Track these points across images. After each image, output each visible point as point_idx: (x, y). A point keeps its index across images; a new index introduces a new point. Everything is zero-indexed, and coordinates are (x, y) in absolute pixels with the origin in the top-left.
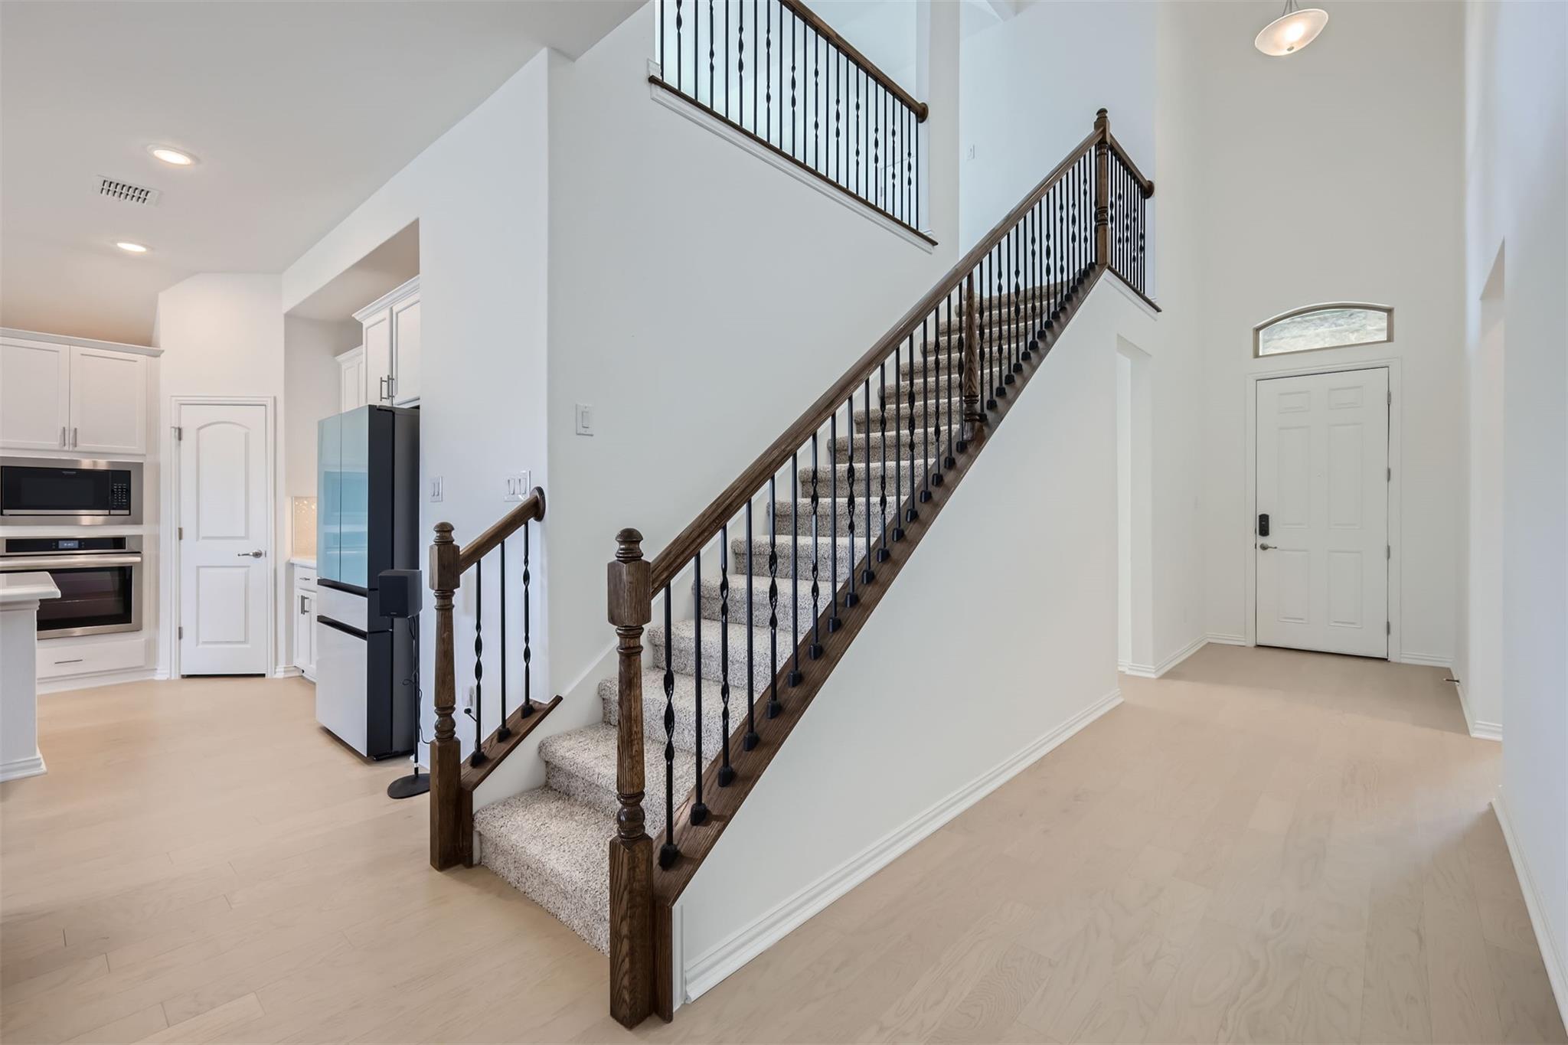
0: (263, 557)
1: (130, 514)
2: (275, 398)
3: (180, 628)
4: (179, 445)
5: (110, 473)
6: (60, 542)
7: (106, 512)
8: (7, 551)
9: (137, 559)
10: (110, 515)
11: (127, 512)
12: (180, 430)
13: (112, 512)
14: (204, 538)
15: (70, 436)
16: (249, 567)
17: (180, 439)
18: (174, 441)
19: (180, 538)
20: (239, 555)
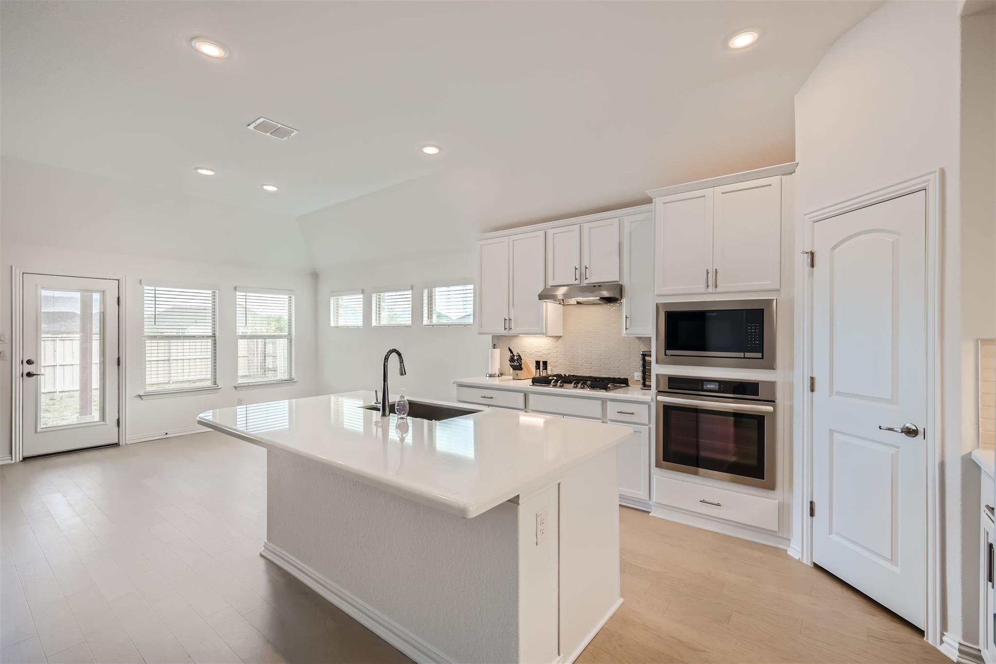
0: (920, 437)
1: (762, 358)
2: (943, 172)
3: (812, 503)
4: (812, 273)
5: (744, 312)
6: (705, 383)
7: (741, 355)
8: (669, 388)
9: (770, 408)
10: (744, 358)
11: (759, 355)
12: (812, 254)
13: (748, 355)
14: (840, 394)
15: (712, 277)
16: (898, 447)
17: (812, 265)
18: (807, 268)
19: (812, 390)
20: (880, 427)
